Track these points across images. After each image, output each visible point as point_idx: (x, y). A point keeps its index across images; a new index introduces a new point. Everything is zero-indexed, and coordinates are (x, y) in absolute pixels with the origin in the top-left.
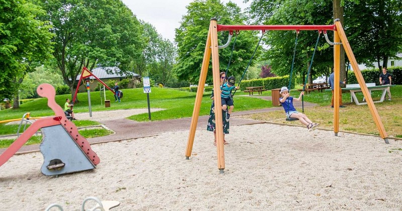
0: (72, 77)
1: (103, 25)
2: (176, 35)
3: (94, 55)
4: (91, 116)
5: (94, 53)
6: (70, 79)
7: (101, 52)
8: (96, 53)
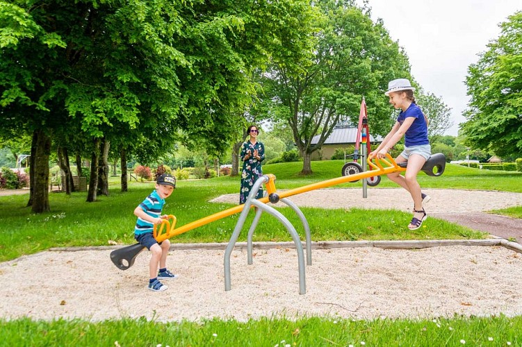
0: (306, 139)
1: (359, 60)
2: (467, 77)
3: (344, 102)
4: (365, 196)
5: (344, 100)
6: (304, 142)
7: (355, 99)
8: (347, 100)
